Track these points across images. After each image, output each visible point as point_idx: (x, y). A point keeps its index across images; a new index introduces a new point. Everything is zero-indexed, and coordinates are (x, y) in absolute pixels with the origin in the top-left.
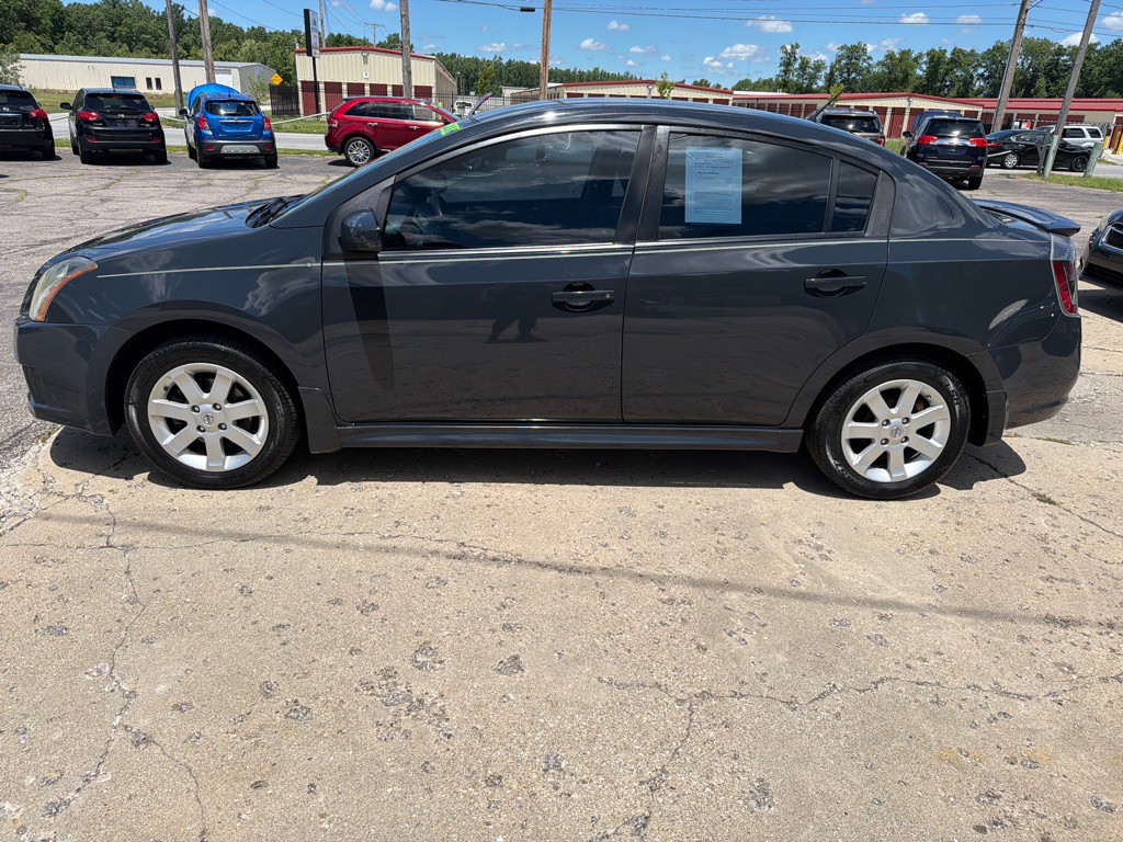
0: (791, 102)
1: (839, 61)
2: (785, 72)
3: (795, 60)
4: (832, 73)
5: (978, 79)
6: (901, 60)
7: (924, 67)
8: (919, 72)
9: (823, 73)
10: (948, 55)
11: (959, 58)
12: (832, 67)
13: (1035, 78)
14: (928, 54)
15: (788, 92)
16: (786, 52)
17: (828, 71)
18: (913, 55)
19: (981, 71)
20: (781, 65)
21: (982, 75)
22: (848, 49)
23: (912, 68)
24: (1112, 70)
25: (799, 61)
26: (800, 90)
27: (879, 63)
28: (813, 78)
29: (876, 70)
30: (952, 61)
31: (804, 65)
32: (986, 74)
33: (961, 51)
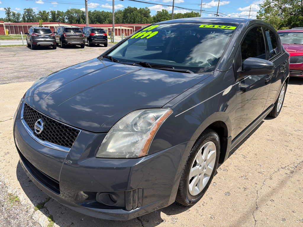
0: (14, 25)
1: (25, 13)
2: (9, 16)
3: (10, 12)
4: (24, 17)
5: (66, 19)
6: (44, 13)
7: (51, 15)
8: (50, 17)
9: (21, 17)
10: (56, 13)
11: (59, 14)
12: (24, 15)
13: (80, 19)
14: (51, 12)
15: (11, 22)
16: (6, 10)
17: (22, 16)
18: (47, 12)
19: (66, 17)
20: (6, 14)
21: (67, 18)
22: (27, 10)
23: (48, 16)
24: (96, 17)
25: (12, 13)
26: (15, 22)
27: (38, 14)
28: (18, 18)
29: (37, 16)
30: (58, 14)
31: (14, 14)
32: (68, 18)
33: (60, 12)
